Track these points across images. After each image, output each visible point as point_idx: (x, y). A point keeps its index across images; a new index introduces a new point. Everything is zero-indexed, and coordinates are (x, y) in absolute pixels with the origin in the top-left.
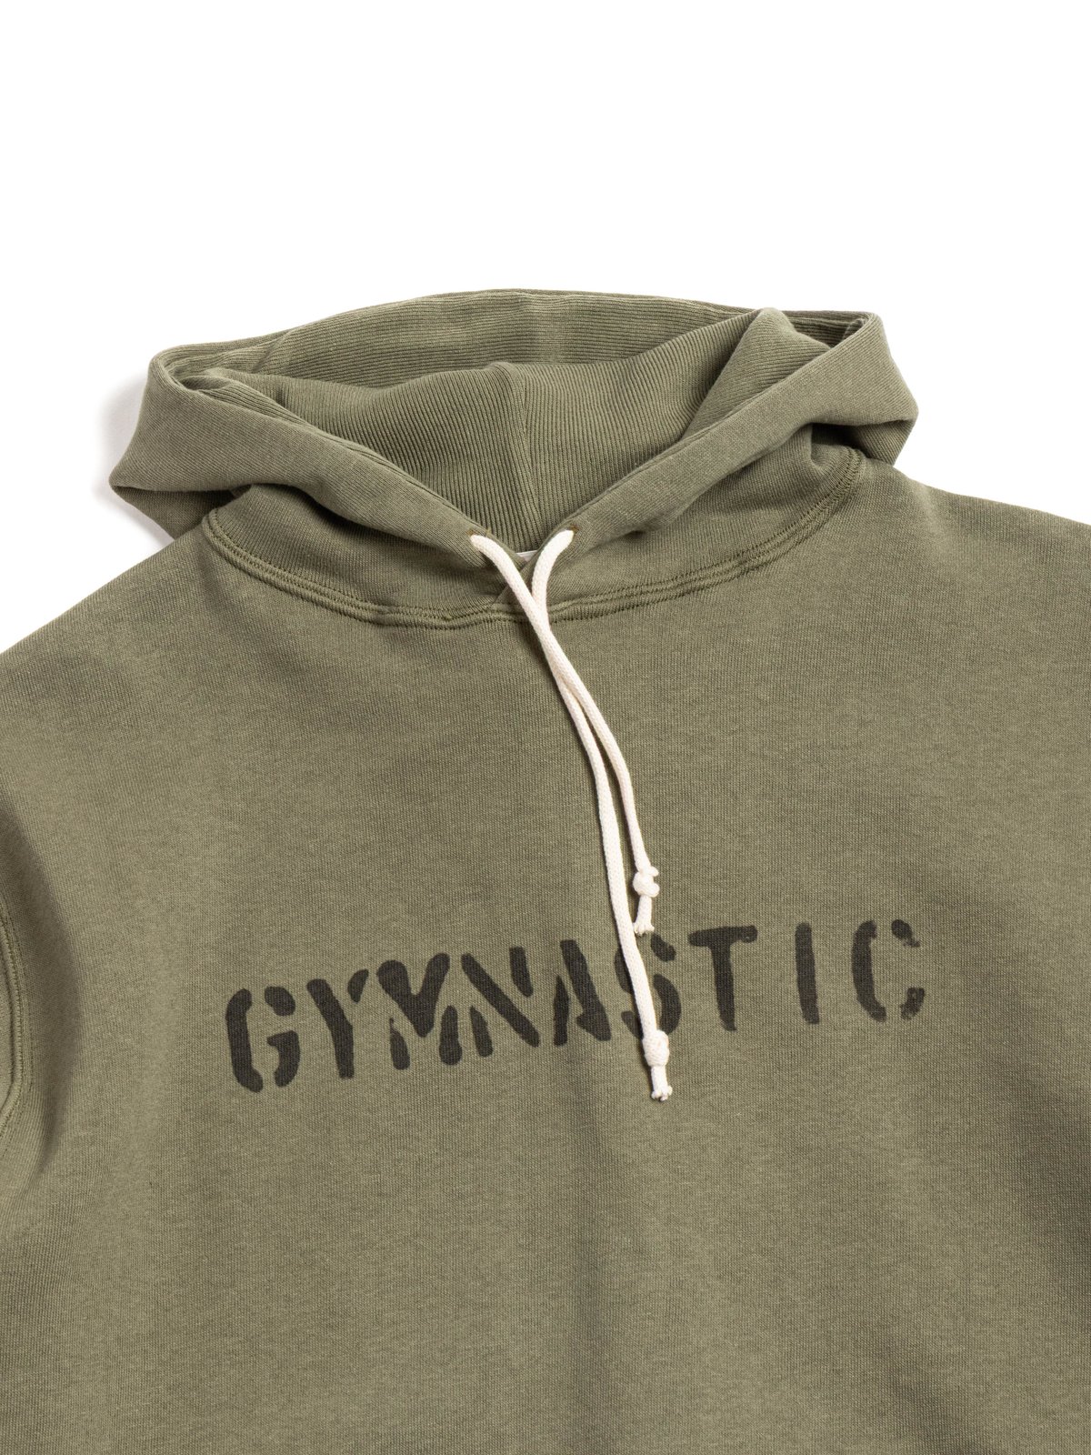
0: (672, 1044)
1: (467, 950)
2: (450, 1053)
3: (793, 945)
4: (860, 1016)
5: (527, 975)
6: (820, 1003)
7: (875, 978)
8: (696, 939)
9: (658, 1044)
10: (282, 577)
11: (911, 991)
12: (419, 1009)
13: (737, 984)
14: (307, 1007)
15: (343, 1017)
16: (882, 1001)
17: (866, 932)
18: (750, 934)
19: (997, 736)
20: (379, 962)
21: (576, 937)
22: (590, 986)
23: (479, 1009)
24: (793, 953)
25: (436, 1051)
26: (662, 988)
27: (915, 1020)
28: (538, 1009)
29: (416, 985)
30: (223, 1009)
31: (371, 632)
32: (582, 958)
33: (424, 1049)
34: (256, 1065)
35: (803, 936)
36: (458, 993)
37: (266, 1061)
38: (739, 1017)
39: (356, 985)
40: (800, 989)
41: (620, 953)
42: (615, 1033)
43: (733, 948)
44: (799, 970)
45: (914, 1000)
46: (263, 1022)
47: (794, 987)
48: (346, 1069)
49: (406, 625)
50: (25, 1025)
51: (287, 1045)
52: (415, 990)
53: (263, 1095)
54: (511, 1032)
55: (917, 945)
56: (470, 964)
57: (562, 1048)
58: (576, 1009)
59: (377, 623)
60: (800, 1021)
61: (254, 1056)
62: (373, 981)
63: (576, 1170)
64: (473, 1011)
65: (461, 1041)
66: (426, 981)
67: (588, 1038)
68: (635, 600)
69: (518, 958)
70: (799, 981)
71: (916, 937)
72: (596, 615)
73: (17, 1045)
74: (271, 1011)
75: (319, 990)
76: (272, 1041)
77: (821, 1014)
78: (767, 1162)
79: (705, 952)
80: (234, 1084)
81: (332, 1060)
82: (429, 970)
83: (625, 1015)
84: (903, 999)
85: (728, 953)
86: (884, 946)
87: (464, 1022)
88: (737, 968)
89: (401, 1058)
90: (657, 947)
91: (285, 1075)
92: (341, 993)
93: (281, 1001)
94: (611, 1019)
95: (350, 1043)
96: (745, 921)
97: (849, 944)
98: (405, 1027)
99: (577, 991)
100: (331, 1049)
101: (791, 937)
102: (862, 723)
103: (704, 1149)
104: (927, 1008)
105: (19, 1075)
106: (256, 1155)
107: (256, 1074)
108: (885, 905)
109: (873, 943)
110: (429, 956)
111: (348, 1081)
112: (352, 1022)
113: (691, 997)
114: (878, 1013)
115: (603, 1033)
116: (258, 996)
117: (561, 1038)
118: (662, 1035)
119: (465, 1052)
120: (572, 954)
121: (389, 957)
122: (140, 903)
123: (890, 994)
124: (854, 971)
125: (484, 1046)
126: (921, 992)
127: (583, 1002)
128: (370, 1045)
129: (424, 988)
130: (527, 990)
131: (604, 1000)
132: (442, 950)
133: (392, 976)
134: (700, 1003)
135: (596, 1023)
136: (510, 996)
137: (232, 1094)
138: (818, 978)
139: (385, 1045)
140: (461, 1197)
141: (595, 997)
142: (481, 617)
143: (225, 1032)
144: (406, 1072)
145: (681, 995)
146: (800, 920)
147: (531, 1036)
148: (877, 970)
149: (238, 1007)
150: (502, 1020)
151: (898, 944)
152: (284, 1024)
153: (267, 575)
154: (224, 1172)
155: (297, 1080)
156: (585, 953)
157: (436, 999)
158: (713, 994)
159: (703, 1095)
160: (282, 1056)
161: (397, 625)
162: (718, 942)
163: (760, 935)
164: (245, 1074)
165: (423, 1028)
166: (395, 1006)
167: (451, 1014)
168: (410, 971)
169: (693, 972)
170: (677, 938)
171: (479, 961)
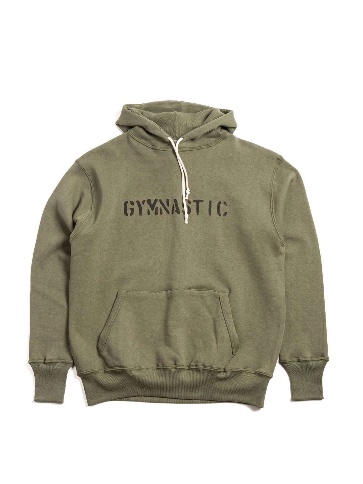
0: (189, 216)
1: (161, 199)
2: (156, 214)
3: (209, 203)
4: (217, 215)
5: (169, 203)
6: (212, 212)
7: (220, 210)
8: (194, 201)
9: (187, 216)
10: (139, 140)
11: (225, 212)
12: (152, 207)
13: (200, 208)
14: (136, 204)
15: (141, 206)
16: (221, 213)
17: (220, 203)
18: (202, 201)
19: (243, 176)
20: (147, 199)
21: (176, 199)
22: (178, 206)
23: (161, 208)
24: (208, 205)
25: (154, 213)
26: (189, 208)
27: (225, 217)
28: (170, 209)
29: (152, 203)
30: (124, 204)
31: (152, 150)
32: (177, 202)
33: (152, 212)
34: (127, 212)
35: (210, 202)
36: (158, 205)
37: (129, 212)
38: (199, 213)
39: (144, 202)
40: (209, 210)
41: (183, 202)
42: (181, 213)
43: (200, 203)
44: (209, 207)
45: (225, 214)
46: (129, 206)
47: (208, 210)
48: (141, 214)
49: (157, 149)
50: (94, 202)
51: (132, 210)
52: (152, 204)
53: (128, 217)
54: (165, 211)
55: (227, 206)
56: (161, 201)
57: (172, 215)
58: (175, 209)
59: (153, 149)
60: (208, 215)
61: (127, 211)
62: (146, 202)
63: (172, 233)
64: (160, 208)
65: (158, 212)
66: (154, 202)
67: (176, 214)
68: (191, 149)
69: (168, 201)
70: (209, 209)
71: (227, 204)
72: (185, 151)
73: (93, 205)
74: (131, 204)
75: (138, 202)
76: (130, 209)
77: (211, 214)
78: (201, 235)
79: (195, 203)
80: (124, 214)
81: (139, 213)
82: (154, 201)
83: (182, 211)
84: (224, 213)
85: (199, 204)
86: (222, 205)
87: (159, 209)
88: (200, 206)
89: (149, 214)
90: (189, 202)
91: (132, 214)
92: (141, 203)
93: (132, 203)
94: (180, 211)
95: (142, 210)
96: (202, 199)
97: (217, 204)
98: (150, 209)
99: (176, 207)
100: (139, 211)
101: (208, 202)
102: (223, 172)
103: (192, 232)
104: (227, 215)
105: (92, 209)
106: (126, 225)
107: (127, 213)
108: (223, 199)
109: (221, 205)
110: (155, 199)
111: (141, 216)
112: (142, 207)
113: (193, 209)
114: (220, 215)
115: (179, 213)
116: (129, 202)
117: (173, 213)
118: (188, 214)
119: (158, 214)
120: (176, 201)
121: (149, 198)
122: (113, 186)
123: (222, 212)
124: (217, 208)
125: (161, 213)
126: (227, 212)
127: (176, 208)
128: (144, 211)
129: (153, 204)
130: (168, 205)
131: (179, 208)
132: (157, 198)
133: (149, 201)
134: (194, 211)
135: (178, 211)
136: (166, 206)
137: (123, 216)
138: (212, 209)
139: (147, 211)
140: (155, 235)
141: (178, 208)
142: (168, 149)
143: (123, 207)
144: (149, 216)
145: (191, 209)
146: (210, 200)
147: (168, 212)
148: (220, 209)
149: (126, 203)
150: (164, 209)
151: (224, 205)
152: (132, 207)
153: (137, 140)
154: (121, 227)
155: (133, 215)
156: (178, 201)
157: (155, 206)
158: (196, 209)
159: (193, 224)
160: (131, 211)
161: (155, 149)
162: (198, 202)
163: (204, 201)
164: (126, 213)
165: (152, 209)
166: (149, 206)
167: (157, 208)
168: (152, 201)
169: (193, 206)
170: (192, 201)
171: (162, 201)
